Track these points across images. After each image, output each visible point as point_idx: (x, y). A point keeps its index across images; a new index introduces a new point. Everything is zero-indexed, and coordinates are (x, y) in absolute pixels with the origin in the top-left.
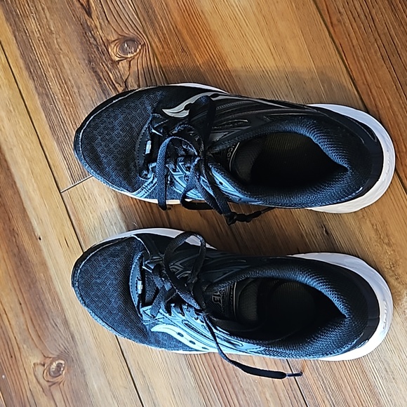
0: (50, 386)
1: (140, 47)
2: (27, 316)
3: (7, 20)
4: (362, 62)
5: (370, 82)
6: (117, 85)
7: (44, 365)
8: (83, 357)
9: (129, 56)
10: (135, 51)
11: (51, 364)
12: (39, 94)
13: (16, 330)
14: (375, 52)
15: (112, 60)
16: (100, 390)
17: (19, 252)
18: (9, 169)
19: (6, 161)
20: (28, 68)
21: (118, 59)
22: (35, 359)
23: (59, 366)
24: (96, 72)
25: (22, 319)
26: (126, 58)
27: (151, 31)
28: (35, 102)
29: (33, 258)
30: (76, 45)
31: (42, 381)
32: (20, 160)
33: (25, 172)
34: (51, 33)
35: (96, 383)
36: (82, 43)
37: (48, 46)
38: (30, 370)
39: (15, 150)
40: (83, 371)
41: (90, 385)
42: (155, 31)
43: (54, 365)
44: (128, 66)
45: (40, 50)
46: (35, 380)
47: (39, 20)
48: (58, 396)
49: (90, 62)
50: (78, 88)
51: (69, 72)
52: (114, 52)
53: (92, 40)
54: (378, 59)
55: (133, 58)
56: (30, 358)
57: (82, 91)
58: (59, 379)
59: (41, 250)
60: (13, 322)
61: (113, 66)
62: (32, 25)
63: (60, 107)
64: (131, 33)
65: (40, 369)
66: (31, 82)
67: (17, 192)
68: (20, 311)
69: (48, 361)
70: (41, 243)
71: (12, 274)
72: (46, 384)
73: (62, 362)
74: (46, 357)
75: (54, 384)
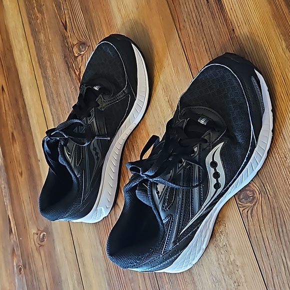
1: (87, 48)
2: (32, 205)
3: (32, 34)
4: (195, 53)
6: (76, 71)
7: (37, 234)
8: (54, 232)
9: (82, 53)
10: (85, 50)
11: (41, 234)
12: (43, 77)
13: (27, 213)
14: (202, 46)
15: (74, 56)
16: (60, 253)
17: (31, 168)
18: (29, 120)
19: (28, 115)
20: (39, 62)
21: (77, 55)
22: (34, 231)
23: (44, 235)
24: (67, 63)
25: (30, 207)
26: (81, 54)
28: (41, 82)
29: (36, 172)
30: (60, 48)
31: (36, 243)
32: (33, 115)
33: (35, 122)
34: (50, 41)
35: (59, 248)
36: (62, 46)
37: (48, 49)
38: (32, 237)
39: (31, 109)
40: (53, 240)
41: (56, 249)
42: (94, 37)
43: (42, 234)
44: (81, 59)
45: (44, 51)
46: (33, 243)
47: (45, 34)
48: (42, 253)
49: (65, 57)
50: (59, 73)
51: (56, 63)
52: (75, 50)
53: (66, 44)
54: (204, 51)
55: (84, 54)
56: (32, 229)
57: (61, 75)
58: (43, 243)
59: (39, 167)
60: (26, 208)
61: (75, 60)
62: (42, 37)
63: (51, 84)
64: (83, 39)
65: (36, 236)
66: (40, 70)
67: (31, 133)
68: (29, 202)
69: (39, 232)
70: (40, 163)
71: (27, 181)
72: (38, 245)
73: (45, 234)
74: (39, 230)
75: (41, 246)
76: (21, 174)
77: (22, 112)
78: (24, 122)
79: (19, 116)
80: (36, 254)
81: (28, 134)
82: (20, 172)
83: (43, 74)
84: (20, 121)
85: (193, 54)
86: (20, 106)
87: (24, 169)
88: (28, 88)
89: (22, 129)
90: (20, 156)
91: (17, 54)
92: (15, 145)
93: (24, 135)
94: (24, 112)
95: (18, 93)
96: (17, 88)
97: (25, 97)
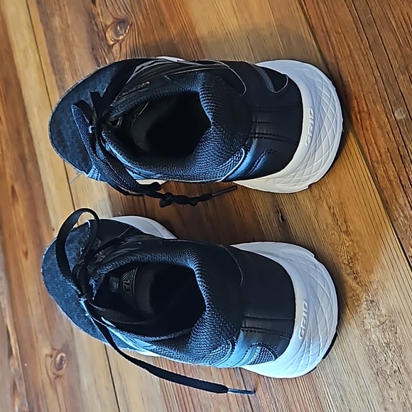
0: (55, 378)
1: (128, 27)
2: (43, 306)
3: (41, 21)
4: (321, 4)
5: (329, 28)
7: (51, 357)
8: (79, 351)
9: (120, 38)
10: (125, 32)
11: (57, 356)
12: (58, 87)
13: (35, 319)
15: (108, 45)
16: (89, 389)
17: (41, 243)
18: (37, 163)
19: (36, 155)
20: (52, 64)
21: (112, 43)
22: (46, 350)
23: (62, 357)
24: (96, 59)
25: (39, 309)
26: (118, 41)
27: (137, 9)
30: (85, 35)
31: (50, 373)
32: (44, 154)
33: (47, 165)
34: (68, 26)
35: (86, 380)
36: (88, 32)
37: (66, 40)
38: (43, 361)
39: (41, 143)
40: (77, 366)
41: (82, 382)
42: (141, 11)
43: (59, 357)
44: (119, 48)
45: (60, 45)
47: (61, 17)
48: (60, 390)
49: (93, 49)
51: (78, 62)
52: (110, 34)
53: (95, 28)
55: (123, 40)
56: (44, 348)
58: (60, 372)
60: (34, 312)
61: (109, 51)
62: (57, 22)
64: (122, 14)
65: (49, 360)
66: (54, 77)
67: (41, 185)
68: (38, 301)
69: (55, 353)
72: (53, 377)
73: (64, 355)
74: (53, 349)
75: (58, 377)
76: (26, 254)
77: (27, 151)
78: (30, 166)
79: (22, 158)
80: (50, 392)
81: (36, 185)
82: (25, 250)
83: (59, 82)
84: (25, 166)
85: (318, 6)
86: (25, 141)
87: (30, 246)
88: (35, 110)
89: (27, 179)
90: (24, 224)
91: (19, 57)
92: (16, 207)
93: (30, 188)
94: (30, 150)
95: (21, 120)
96: (19, 111)
97: (31, 125)
